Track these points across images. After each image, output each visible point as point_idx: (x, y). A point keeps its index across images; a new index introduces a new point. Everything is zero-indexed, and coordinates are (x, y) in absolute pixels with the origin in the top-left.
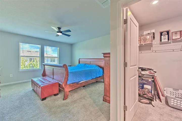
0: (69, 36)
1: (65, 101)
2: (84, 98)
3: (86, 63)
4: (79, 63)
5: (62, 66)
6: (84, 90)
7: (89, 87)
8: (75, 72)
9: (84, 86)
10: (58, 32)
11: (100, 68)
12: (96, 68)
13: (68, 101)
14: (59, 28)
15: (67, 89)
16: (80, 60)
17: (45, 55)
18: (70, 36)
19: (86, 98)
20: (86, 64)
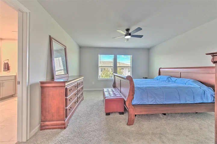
0: (141, 36)
1: (128, 127)
2: (160, 137)
3: (172, 74)
4: (159, 74)
5: (126, 77)
6: (163, 121)
7: (174, 119)
8: (146, 88)
9: (165, 114)
10: (126, 35)
11: (205, 87)
12: (193, 86)
13: (132, 129)
14: (128, 30)
15: (132, 111)
16: (161, 70)
17: (118, 65)
18: (143, 36)
19: (164, 137)
20: (171, 77)
